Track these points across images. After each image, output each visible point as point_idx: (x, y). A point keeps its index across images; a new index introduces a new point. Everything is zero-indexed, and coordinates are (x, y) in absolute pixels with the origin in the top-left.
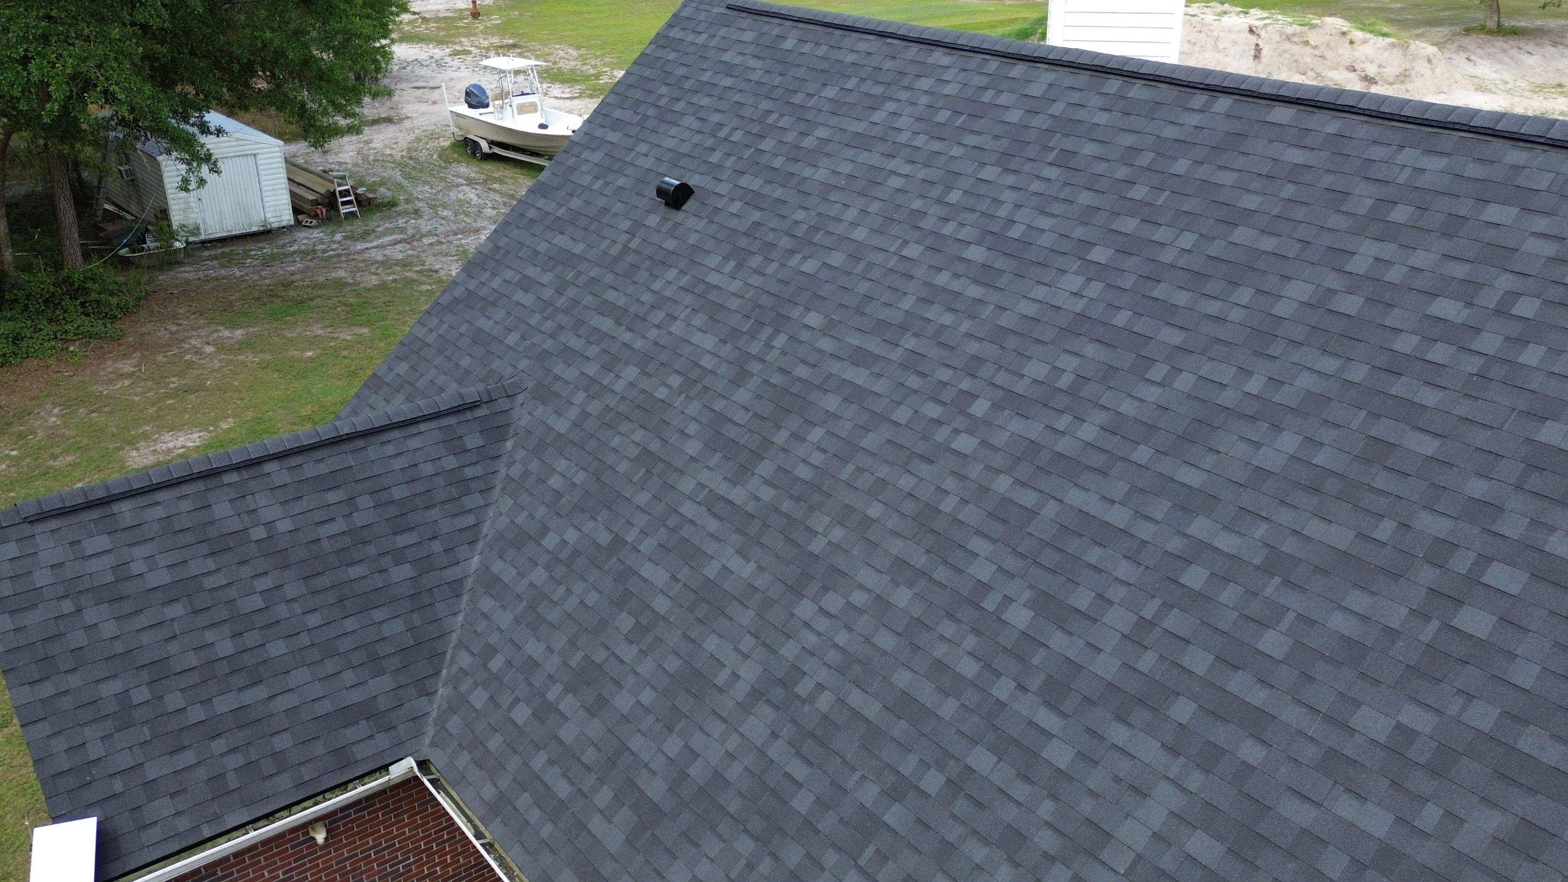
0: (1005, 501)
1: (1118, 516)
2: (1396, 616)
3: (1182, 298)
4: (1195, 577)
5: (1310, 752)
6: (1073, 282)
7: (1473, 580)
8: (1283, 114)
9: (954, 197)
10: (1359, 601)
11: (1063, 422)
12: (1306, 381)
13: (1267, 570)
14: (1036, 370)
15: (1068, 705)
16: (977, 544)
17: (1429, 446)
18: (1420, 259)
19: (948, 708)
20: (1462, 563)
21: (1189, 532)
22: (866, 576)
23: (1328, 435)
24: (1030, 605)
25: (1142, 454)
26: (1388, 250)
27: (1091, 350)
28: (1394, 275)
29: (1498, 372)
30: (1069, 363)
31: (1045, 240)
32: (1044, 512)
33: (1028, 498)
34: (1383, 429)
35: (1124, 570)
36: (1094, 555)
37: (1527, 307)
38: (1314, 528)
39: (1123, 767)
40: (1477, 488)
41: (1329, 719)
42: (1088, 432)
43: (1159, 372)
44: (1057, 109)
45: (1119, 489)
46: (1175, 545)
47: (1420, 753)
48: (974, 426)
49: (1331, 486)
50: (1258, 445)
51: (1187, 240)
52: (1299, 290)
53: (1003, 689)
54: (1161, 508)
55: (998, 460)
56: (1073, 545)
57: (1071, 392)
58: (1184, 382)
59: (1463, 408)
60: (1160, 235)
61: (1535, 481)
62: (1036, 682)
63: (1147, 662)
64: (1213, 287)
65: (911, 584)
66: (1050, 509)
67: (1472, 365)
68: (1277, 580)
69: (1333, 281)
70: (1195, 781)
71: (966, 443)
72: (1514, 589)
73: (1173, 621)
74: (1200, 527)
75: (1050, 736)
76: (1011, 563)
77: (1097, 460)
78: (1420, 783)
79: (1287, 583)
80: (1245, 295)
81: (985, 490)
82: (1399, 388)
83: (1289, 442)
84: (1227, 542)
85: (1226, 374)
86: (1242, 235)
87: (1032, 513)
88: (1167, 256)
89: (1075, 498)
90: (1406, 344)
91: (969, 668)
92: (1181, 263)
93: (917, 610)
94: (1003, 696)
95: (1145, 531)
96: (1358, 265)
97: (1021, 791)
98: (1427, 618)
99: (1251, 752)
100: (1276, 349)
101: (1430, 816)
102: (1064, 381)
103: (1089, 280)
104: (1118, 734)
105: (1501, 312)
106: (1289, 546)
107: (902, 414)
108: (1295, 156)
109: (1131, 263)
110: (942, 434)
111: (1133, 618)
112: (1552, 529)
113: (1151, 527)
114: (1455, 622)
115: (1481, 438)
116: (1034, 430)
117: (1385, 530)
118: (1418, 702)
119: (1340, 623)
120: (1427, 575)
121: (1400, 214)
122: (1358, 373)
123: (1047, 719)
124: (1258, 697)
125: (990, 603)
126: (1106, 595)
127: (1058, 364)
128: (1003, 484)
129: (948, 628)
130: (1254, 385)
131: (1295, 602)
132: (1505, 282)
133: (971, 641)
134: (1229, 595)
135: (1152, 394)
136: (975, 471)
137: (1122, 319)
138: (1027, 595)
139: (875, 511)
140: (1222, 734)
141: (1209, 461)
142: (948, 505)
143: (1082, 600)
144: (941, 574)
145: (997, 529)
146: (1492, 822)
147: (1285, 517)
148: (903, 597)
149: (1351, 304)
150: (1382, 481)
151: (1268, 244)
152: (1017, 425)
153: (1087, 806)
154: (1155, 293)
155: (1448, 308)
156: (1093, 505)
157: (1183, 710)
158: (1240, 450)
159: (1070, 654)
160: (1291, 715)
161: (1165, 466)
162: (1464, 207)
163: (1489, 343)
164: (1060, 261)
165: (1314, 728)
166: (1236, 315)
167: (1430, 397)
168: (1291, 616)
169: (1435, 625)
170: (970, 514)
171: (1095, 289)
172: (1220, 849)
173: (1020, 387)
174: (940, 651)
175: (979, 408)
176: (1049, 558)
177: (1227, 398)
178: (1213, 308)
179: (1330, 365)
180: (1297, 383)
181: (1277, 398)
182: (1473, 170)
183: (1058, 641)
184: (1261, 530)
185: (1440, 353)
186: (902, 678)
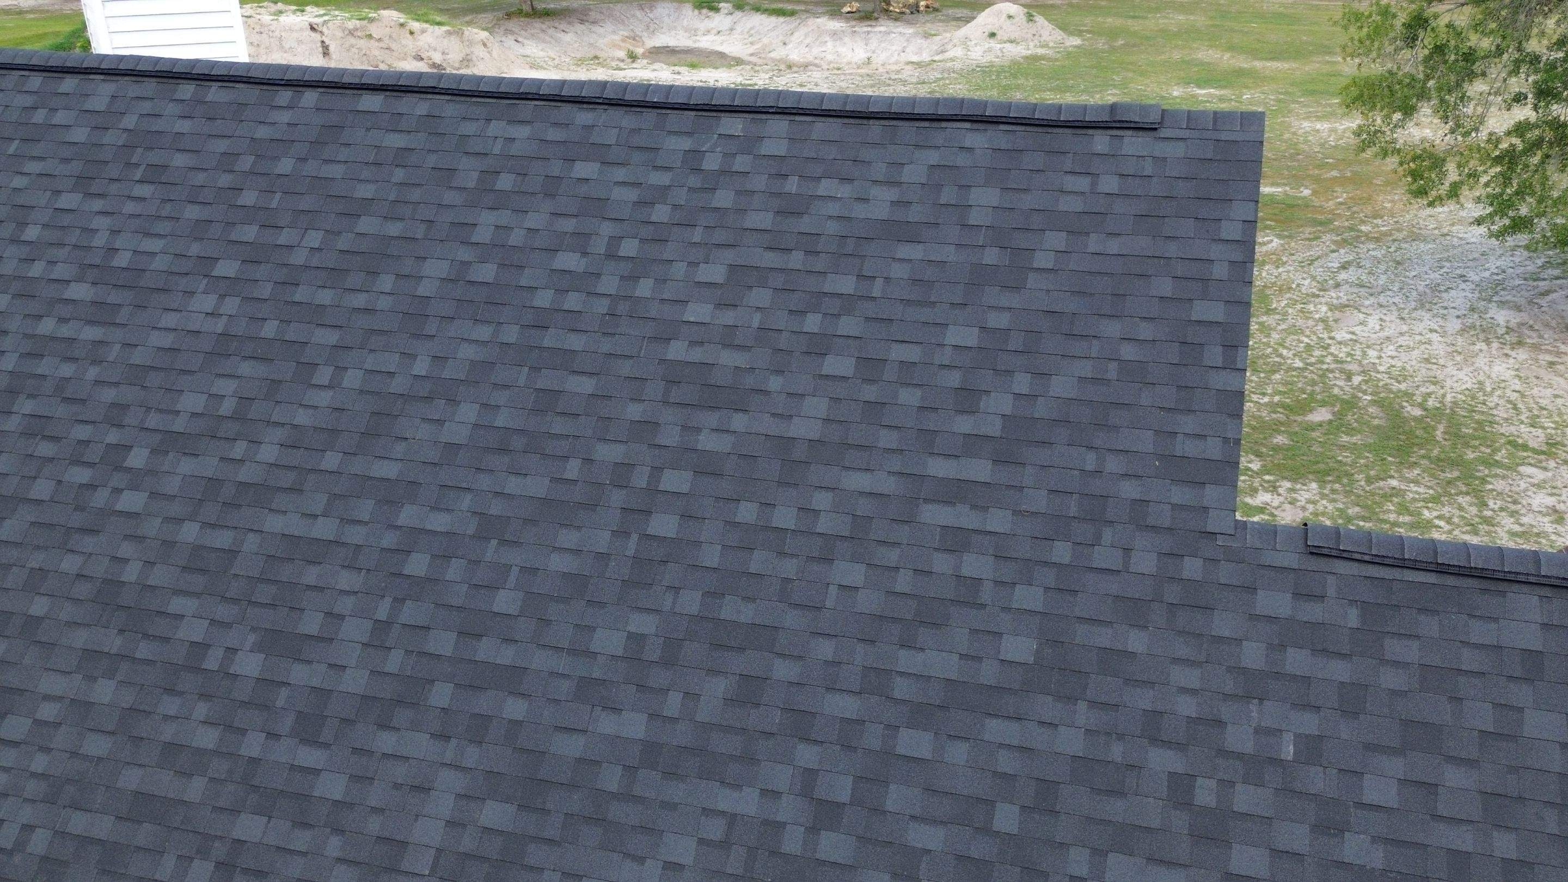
0: (197, 549)
1: (324, 529)
2: (602, 540)
3: (325, 297)
4: (417, 565)
5: (565, 688)
6: (208, 302)
7: (653, 491)
8: (372, 102)
9: (32, 233)
10: (568, 538)
11: (239, 450)
12: (467, 352)
13: (481, 537)
14: (192, 402)
15: (327, 735)
16: (177, 605)
17: (586, 385)
18: (534, 220)
19: (196, 789)
20: (640, 479)
21: (399, 523)
22: (51, 684)
23: (501, 398)
24: (258, 648)
25: (331, 461)
26: (504, 217)
27: (246, 368)
28: (516, 238)
29: (622, 308)
30: (227, 387)
31: (159, 263)
32: (245, 548)
33: (223, 539)
34: (546, 380)
35: (346, 580)
36: (311, 575)
37: (629, 248)
38: (513, 485)
39: (400, 772)
40: (634, 411)
41: (572, 652)
42: (268, 453)
43: (324, 375)
44: (130, 121)
45: (318, 502)
46: (389, 540)
47: (653, 652)
48: (136, 480)
49: (518, 443)
50: (441, 422)
51: (314, 239)
52: (436, 269)
53: (253, 745)
54: (365, 508)
55: (176, 509)
56: (286, 573)
57: (238, 417)
58: (352, 379)
59: (606, 346)
60: (284, 238)
61: (676, 394)
62: (288, 722)
63: (394, 662)
64: (354, 280)
65: (110, 674)
66: (251, 543)
67: (602, 306)
68: (494, 542)
69: (464, 254)
70: (472, 756)
71: (132, 501)
72: (685, 488)
73: (410, 613)
74: (408, 516)
75: (316, 772)
76: (224, 612)
77: (288, 479)
78: (658, 678)
79: (503, 542)
80: (386, 282)
81: (169, 545)
82: (549, 340)
83: (468, 412)
84: (439, 522)
85: (391, 362)
86: (367, 224)
87: (232, 553)
88: (299, 258)
89: (275, 524)
90: (544, 299)
91: (207, 738)
92: (315, 262)
93: (128, 698)
94: (255, 753)
95: (355, 535)
96: (483, 235)
97: (302, 839)
98: (627, 534)
99: (515, 709)
100: (431, 327)
101: (673, 704)
102: (227, 407)
103: (222, 297)
104: (386, 742)
105: (611, 255)
106: (496, 508)
107: (42, 489)
108: (396, 141)
109: (261, 271)
110: (100, 498)
111: (368, 625)
112: (698, 430)
113: (362, 530)
114: (650, 531)
115: (626, 368)
116: (209, 466)
117: (573, 469)
118: (639, 609)
119: (558, 563)
120: (617, 498)
121: (505, 182)
122: (511, 334)
123: (309, 757)
124: (507, 656)
125: (212, 662)
126: (335, 611)
127: (214, 390)
128: (190, 532)
129: (171, 706)
130: (421, 367)
131: (515, 558)
132: (607, 229)
133: (201, 710)
134: (454, 570)
135: (324, 398)
136: (152, 527)
137: (269, 329)
138: (252, 638)
139: (39, 607)
140: (483, 703)
141: (399, 449)
142: (131, 573)
143: (311, 624)
144: (144, 650)
145: (198, 581)
146: (719, 687)
147: (484, 482)
148: (104, 691)
149: (487, 272)
150: (559, 426)
151: (394, 229)
152: (187, 466)
153: (374, 825)
154: (297, 298)
155: (569, 261)
156: (293, 524)
157: (441, 695)
158: (424, 431)
159: (315, 682)
160: (540, 661)
161: (357, 466)
162: (556, 168)
163: (609, 284)
164: (183, 283)
165: (562, 664)
166: (384, 303)
167: (576, 342)
168: (515, 570)
169: (635, 537)
170: (160, 576)
171: (231, 305)
172: (511, 809)
173: (179, 425)
174: (168, 733)
175: (137, 459)
176: (265, 593)
177: (398, 385)
178: (360, 300)
179: (484, 333)
180: (460, 355)
181: (446, 374)
182: (553, 134)
183: (299, 674)
184: (466, 501)
185: (573, 301)
186: (130, 779)
